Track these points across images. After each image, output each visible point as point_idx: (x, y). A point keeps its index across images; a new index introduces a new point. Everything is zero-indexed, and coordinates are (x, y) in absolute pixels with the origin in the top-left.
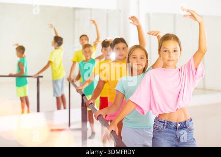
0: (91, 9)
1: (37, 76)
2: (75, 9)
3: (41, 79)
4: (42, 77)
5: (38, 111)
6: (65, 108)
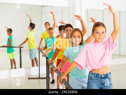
0: (52, 7)
2: (42, 6)
5: (21, 67)
6: (37, 66)
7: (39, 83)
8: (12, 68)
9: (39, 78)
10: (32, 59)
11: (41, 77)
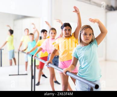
4: (3, 49)
5: (1, 66)
6: (16, 64)
9: (19, 75)
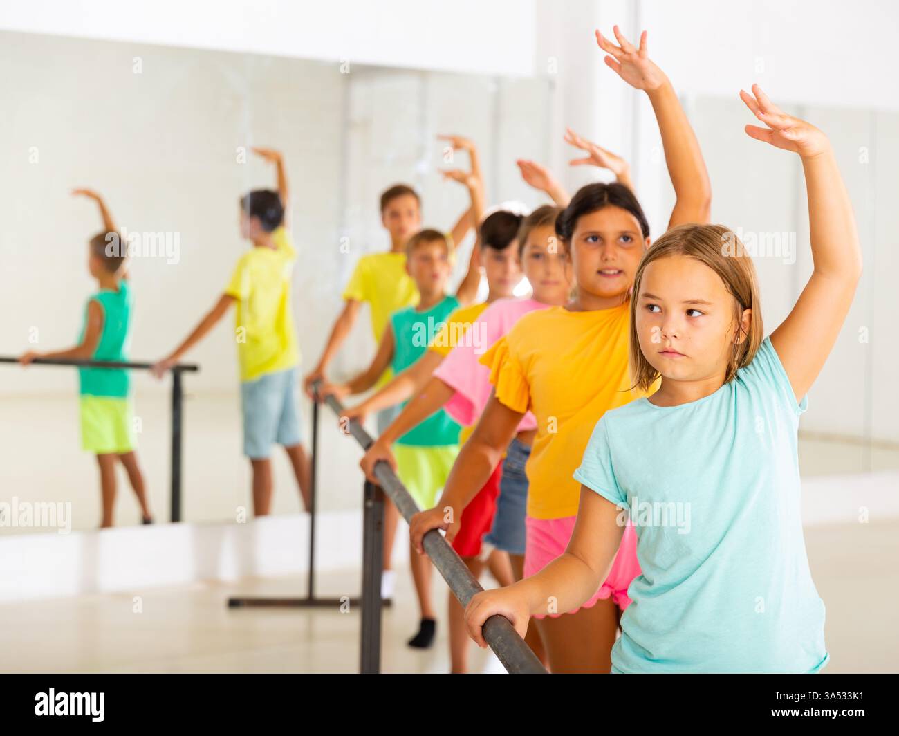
1: (171, 364)
3: (188, 379)
4: (194, 368)
5: (176, 516)
7: (310, 636)
8: (107, 522)
9: (311, 602)
10: (254, 453)
11: (321, 592)
